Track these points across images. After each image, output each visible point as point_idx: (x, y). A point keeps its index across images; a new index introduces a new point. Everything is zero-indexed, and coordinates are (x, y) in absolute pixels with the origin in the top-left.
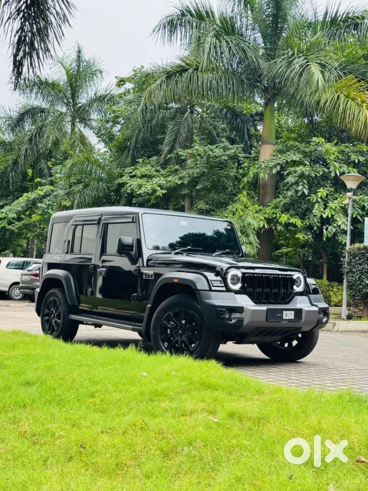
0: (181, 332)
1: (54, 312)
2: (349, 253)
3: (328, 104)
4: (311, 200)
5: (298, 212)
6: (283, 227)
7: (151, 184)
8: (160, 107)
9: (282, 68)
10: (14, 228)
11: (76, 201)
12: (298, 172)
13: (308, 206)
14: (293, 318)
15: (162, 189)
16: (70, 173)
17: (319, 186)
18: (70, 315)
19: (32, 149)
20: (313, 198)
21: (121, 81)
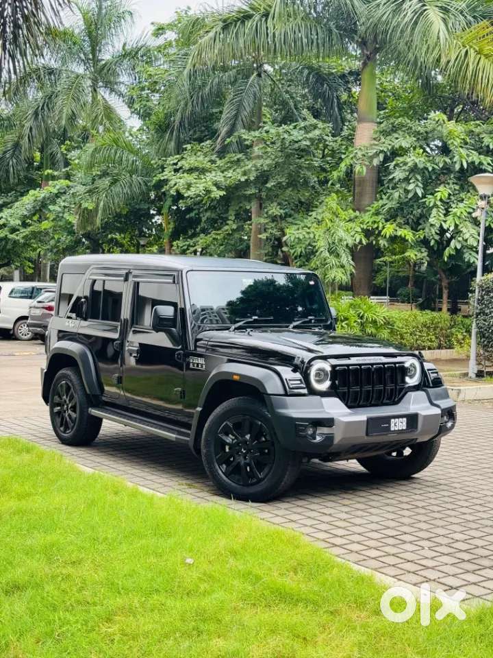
0: (244, 451)
1: (68, 402)
2: (481, 286)
3: (451, 64)
4: (427, 203)
5: (408, 220)
6: (387, 241)
7: (204, 182)
8: (214, 69)
9: (387, 15)
10: (18, 237)
11: (102, 204)
12: (409, 165)
13: (422, 211)
14: (404, 428)
15: (219, 188)
16: (91, 161)
17: (438, 182)
18: (90, 409)
19: (39, 127)
20: (430, 200)
21: (159, 29)
